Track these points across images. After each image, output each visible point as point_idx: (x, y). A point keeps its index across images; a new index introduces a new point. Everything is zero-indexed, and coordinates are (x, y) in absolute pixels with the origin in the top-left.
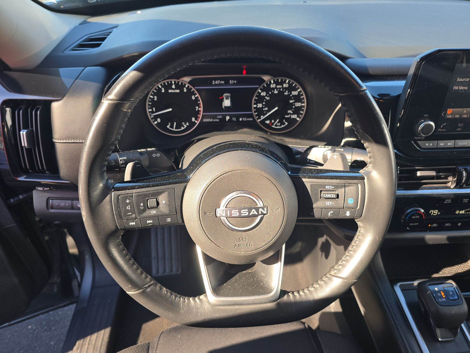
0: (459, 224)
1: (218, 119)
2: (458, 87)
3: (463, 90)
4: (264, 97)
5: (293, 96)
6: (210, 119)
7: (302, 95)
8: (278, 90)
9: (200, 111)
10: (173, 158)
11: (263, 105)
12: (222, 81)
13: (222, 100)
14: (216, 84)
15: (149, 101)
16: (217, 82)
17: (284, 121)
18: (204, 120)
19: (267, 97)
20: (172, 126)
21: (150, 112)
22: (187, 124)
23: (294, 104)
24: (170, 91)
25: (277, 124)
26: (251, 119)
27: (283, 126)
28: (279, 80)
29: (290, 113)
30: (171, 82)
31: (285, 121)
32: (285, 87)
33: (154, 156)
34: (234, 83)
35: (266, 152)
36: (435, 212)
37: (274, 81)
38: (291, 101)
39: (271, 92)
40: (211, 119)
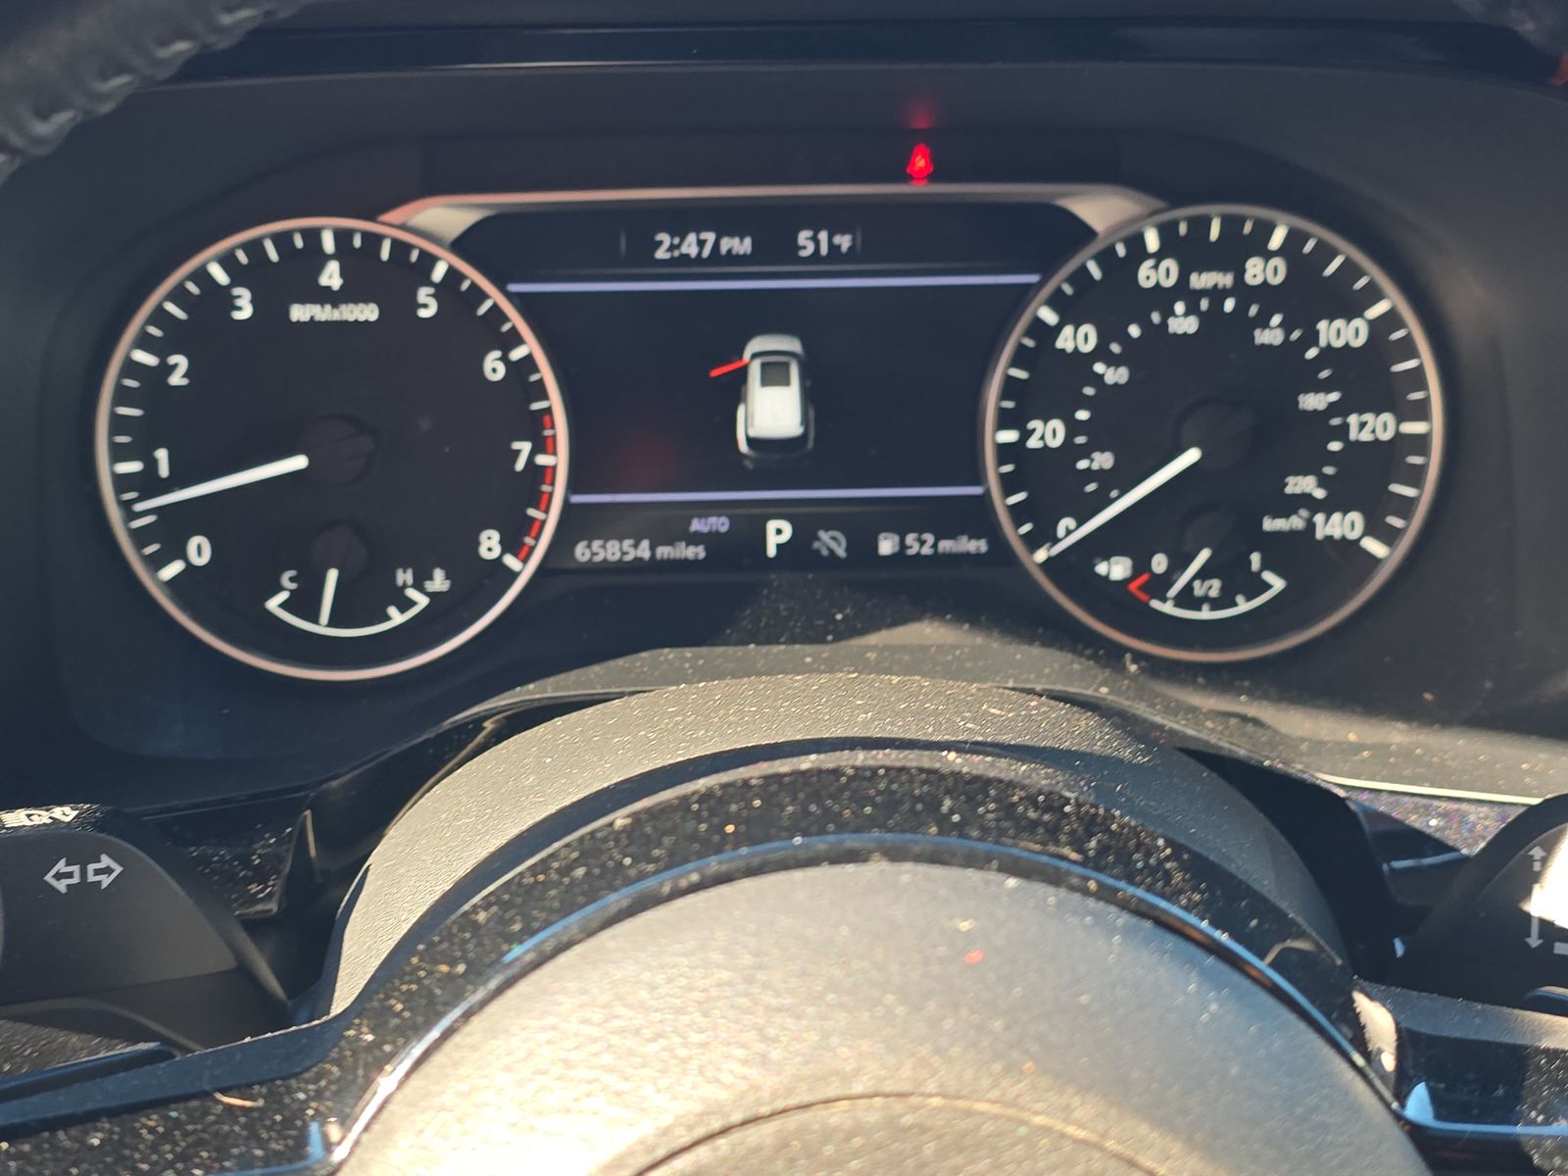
1: (694, 539)
4: (1080, 362)
5: (1329, 353)
6: (627, 543)
7: (1407, 349)
8: (1204, 304)
9: (545, 474)
10: (274, 885)
11: (1073, 428)
12: (731, 235)
13: (734, 390)
14: (686, 256)
15: (122, 396)
16: (690, 246)
17: (1255, 559)
18: (581, 552)
19: (1113, 361)
20: (305, 603)
21: (122, 482)
22: (439, 582)
23: (1336, 421)
24: (299, 313)
25: (1199, 589)
26: (978, 546)
27: (1243, 606)
28: (1206, 222)
29: (1305, 500)
30: (312, 236)
31: (1265, 566)
32: (1258, 281)
33: (61, 886)
34: (834, 248)
35: (1155, 879)
37: (1167, 231)
38: (1313, 402)
39: (1146, 324)
40: (636, 546)
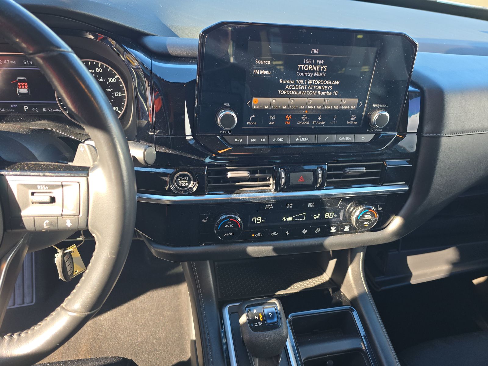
0: (287, 233)
1: (12, 108)
2: (258, 71)
3: (265, 75)
5: (110, 83)
7: (121, 83)
12: (12, 61)
16: (5, 62)
23: (113, 93)
26: (60, 111)
32: (98, 72)
34: (30, 63)
36: (259, 220)
38: (109, 90)
40: (2, 109)
